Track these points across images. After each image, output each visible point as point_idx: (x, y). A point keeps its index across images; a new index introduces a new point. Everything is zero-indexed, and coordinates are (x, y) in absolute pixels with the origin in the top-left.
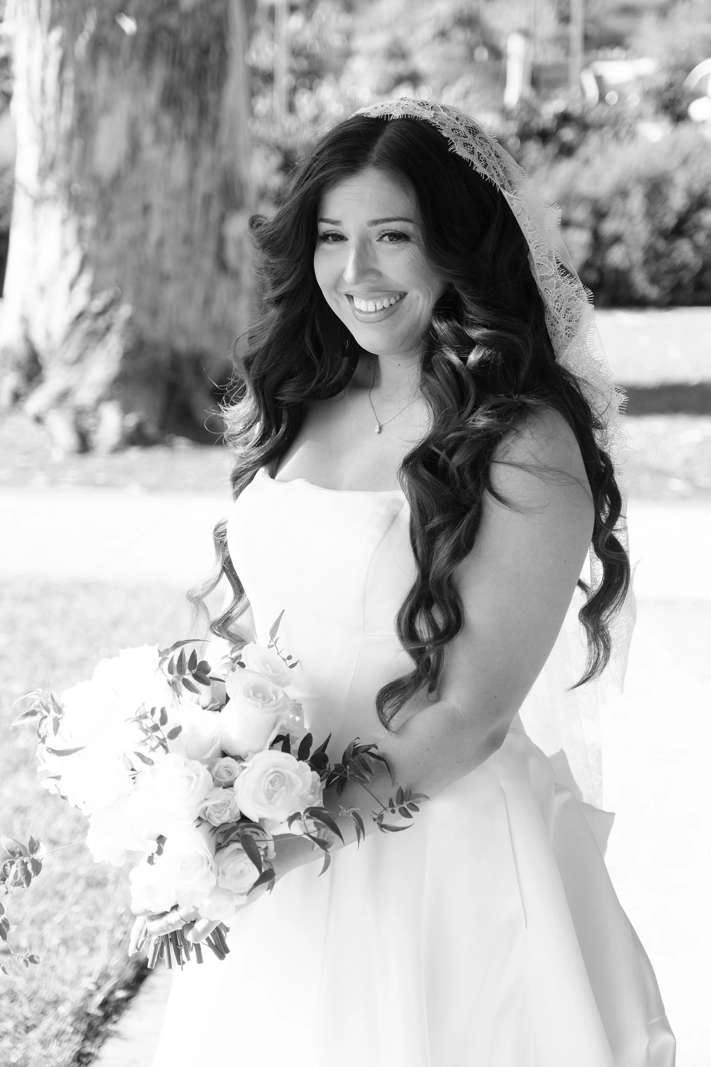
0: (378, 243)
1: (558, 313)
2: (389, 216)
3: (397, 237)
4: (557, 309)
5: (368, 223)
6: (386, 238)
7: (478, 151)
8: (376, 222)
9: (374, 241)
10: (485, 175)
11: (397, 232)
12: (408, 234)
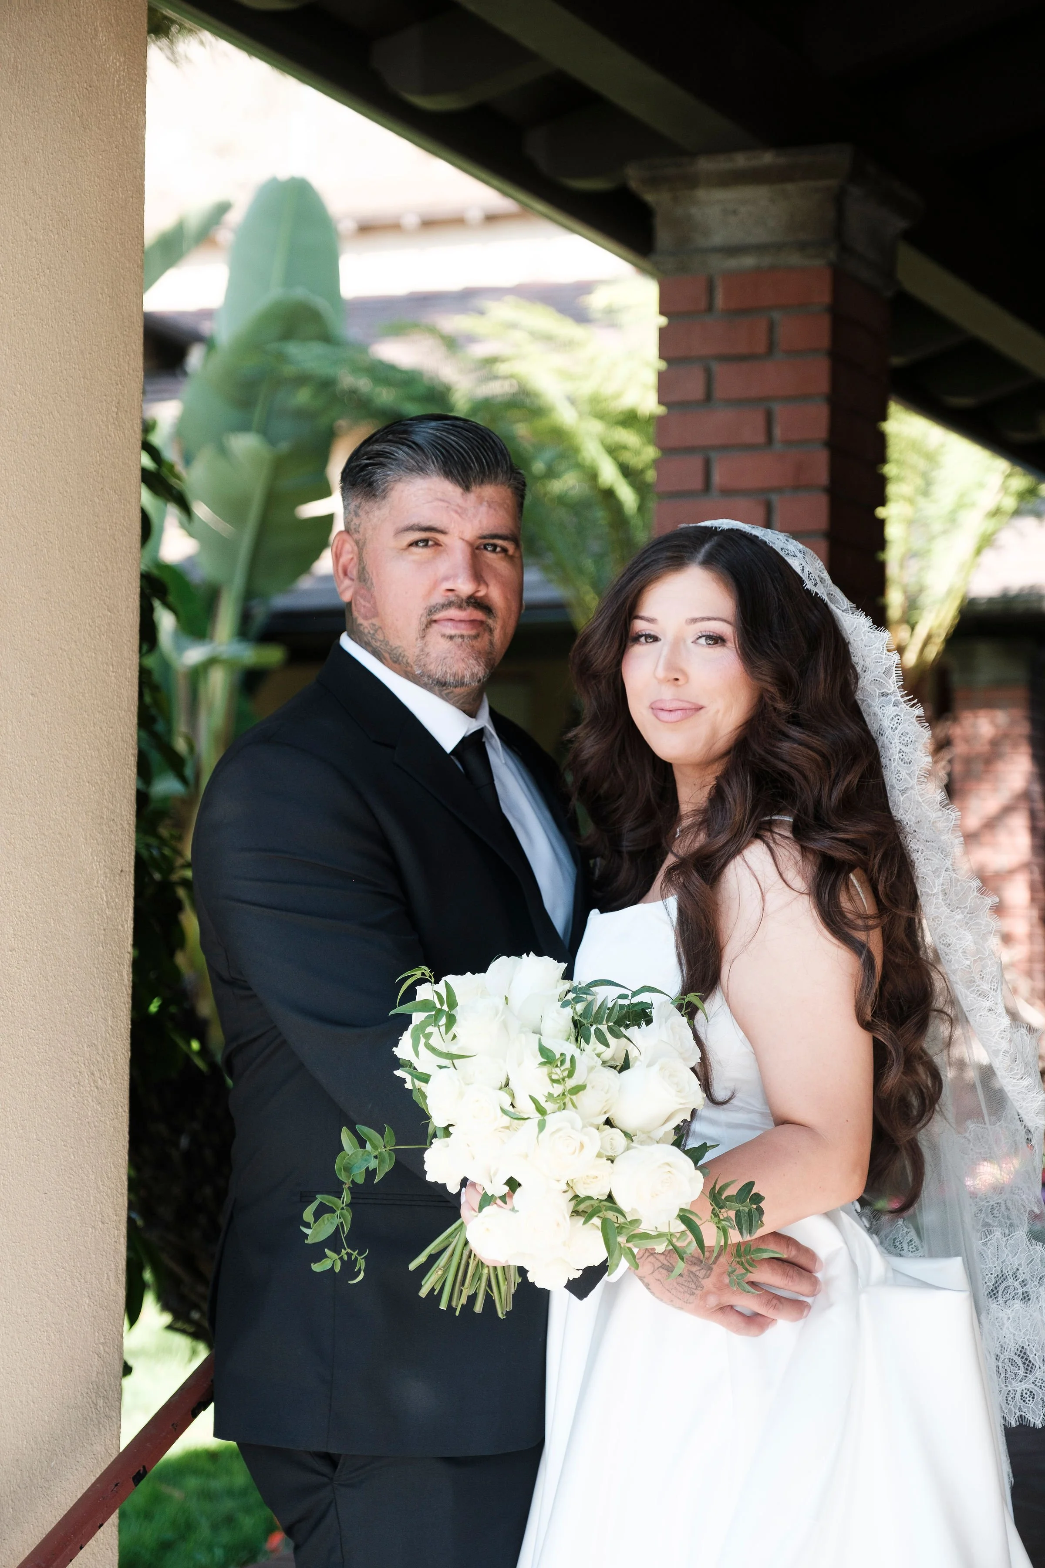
0: (693, 645)
1: (892, 733)
2: (711, 615)
3: (717, 640)
4: (892, 728)
5: (686, 621)
6: (703, 641)
7: (808, 569)
8: (694, 620)
9: (689, 642)
10: (816, 592)
11: (715, 635)
12: (725, 638)
